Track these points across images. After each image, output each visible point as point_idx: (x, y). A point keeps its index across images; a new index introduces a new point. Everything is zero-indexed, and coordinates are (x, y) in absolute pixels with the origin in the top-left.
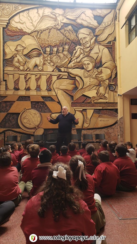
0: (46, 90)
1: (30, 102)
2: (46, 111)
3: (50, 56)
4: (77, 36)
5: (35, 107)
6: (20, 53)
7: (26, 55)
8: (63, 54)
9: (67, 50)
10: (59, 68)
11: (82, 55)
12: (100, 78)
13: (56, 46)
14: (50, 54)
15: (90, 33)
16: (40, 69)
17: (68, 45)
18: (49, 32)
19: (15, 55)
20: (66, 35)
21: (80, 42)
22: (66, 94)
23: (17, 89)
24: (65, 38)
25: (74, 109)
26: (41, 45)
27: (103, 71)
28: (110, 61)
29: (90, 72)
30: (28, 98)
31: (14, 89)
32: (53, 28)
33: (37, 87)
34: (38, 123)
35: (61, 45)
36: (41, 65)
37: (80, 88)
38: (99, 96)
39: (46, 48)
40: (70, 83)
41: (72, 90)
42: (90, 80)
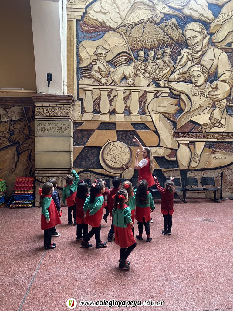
0: (138, 114)
1: (116, 131)
3: (145, 63)
4: (183, 34)
5: (122, 138)
6: (102, 58)
7: (110, 61)
8: (163, 60)
9: (168, 54)
10: (158, 82)
11: (190, 62)
12: (215, 97)
13: (152, 48)
14: (144, 61)
15: (202, 29)
16: (130, 82)
17: (171, 47)
18: (143, 28)
19: (94, 61)
20: (168, 32)
21: (187, 43)
22: (166, 119)
23: (97, 112)
24: (167, 37)
25: (177, 142)
26: (131, 47)
27: (219, 87)
28: (229, 72)
29: (201, 87)
30: (113, 126)
31: (93, 112)
32: (149, 21)
33: (125, 110)
34: (127, 161)
35: (160, 47)
36: (131, 77)
37: (186, 110)
38: (214, 123)
39: (138, 51)
40: (172, 103)
41: (175, 113)
42: (200, 100)
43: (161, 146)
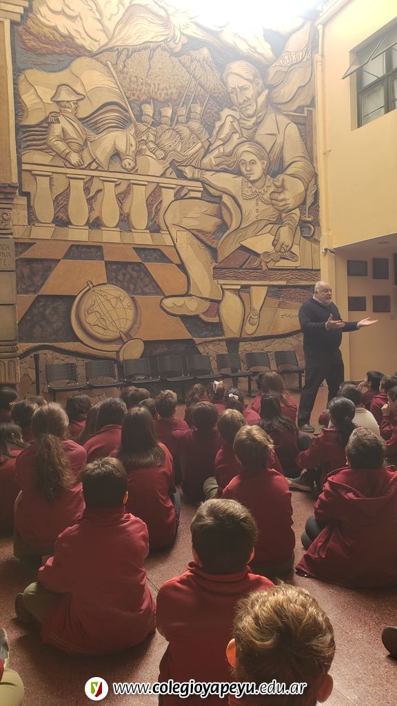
0: (146, 229)
1: (104, 262)
2: (148, 291)
3: (155, 129)
4: (222, 81)
5: (116, 278)
6: (70, 111)
7: (86, 118)
8: (188, 127)
9: (198, 116)
10: (180, 168)
11: (236, 136)
12: (281, 204)
13: (168, 101)
14: (153, 124)
15: (255, 77)
17: (202, 103)
18: (150, 59)
20: (196, 74)
21: (230, 98)
22: (199, 242)
23: (62, 221)
24: (194, 83)
25: (219, 286)
26: (127, 94)
27: (287, 185)
28: (303, 159)
29: (257, 184)
30: (97, 252)
31: (53, 222)
32: (160, 46)
33: (120, 220)
34: (129, 324)
35: (183, 100)
36: (130, 154)
37: (234, 227)
38: (280, 251)
39: (141, 104)
40: (209, 212)
41: (214, 232)
42: (257, 207)
43: (191, 295)
